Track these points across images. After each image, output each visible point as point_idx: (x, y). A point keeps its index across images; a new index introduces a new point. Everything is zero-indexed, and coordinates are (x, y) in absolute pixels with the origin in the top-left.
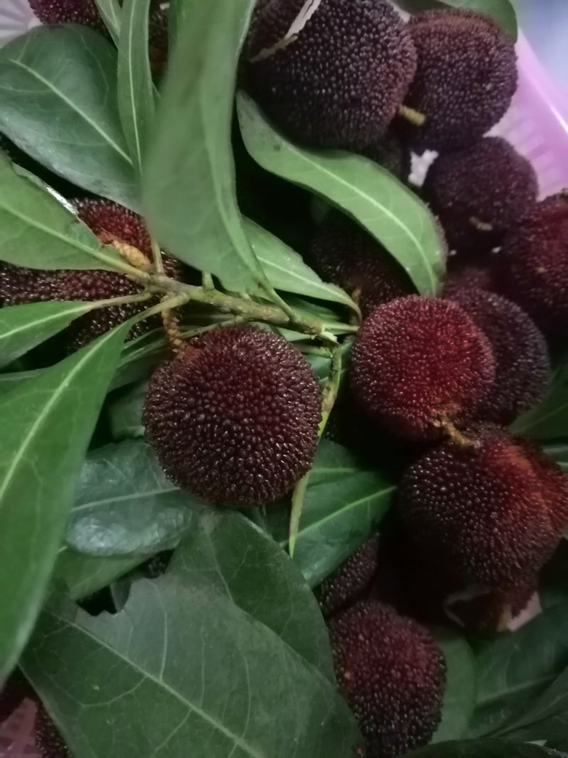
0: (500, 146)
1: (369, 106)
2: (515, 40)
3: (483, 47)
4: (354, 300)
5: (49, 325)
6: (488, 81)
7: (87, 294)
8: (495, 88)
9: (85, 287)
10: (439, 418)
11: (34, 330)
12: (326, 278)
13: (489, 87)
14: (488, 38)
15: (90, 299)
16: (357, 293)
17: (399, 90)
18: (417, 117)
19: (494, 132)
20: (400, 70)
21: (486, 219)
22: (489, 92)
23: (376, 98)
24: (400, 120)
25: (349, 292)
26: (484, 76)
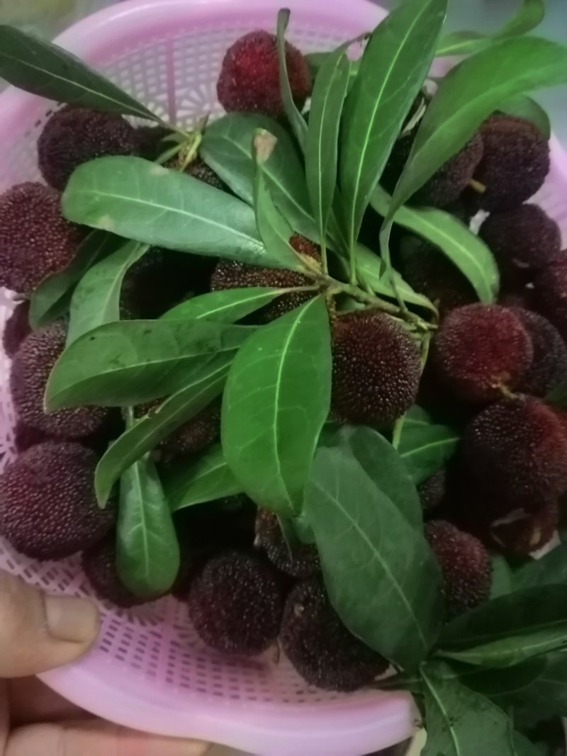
0: (535, 211)
1: (452, 178)
2: (548, 137)
3: (528, 143)
4: (434, 305)
5: (259, 300)
6: (529, 166)
7: (280, 284)
8: (534, 171)
9: (279, 280)
10: (496, 382)
11: (249, 304)
12: (416, 290)
13: (530, 169)
14: (531, 137)
15: (283, 287)
16: (437, 301)
17: (471, 168)
18: (480, 187)
19: (531, 201)
20: (473, 156)
21: (525, 261)
22: (530, 173)
23: (455, 173)
24: (470, 189)
25: (432, 300)
26: (527, 163)
